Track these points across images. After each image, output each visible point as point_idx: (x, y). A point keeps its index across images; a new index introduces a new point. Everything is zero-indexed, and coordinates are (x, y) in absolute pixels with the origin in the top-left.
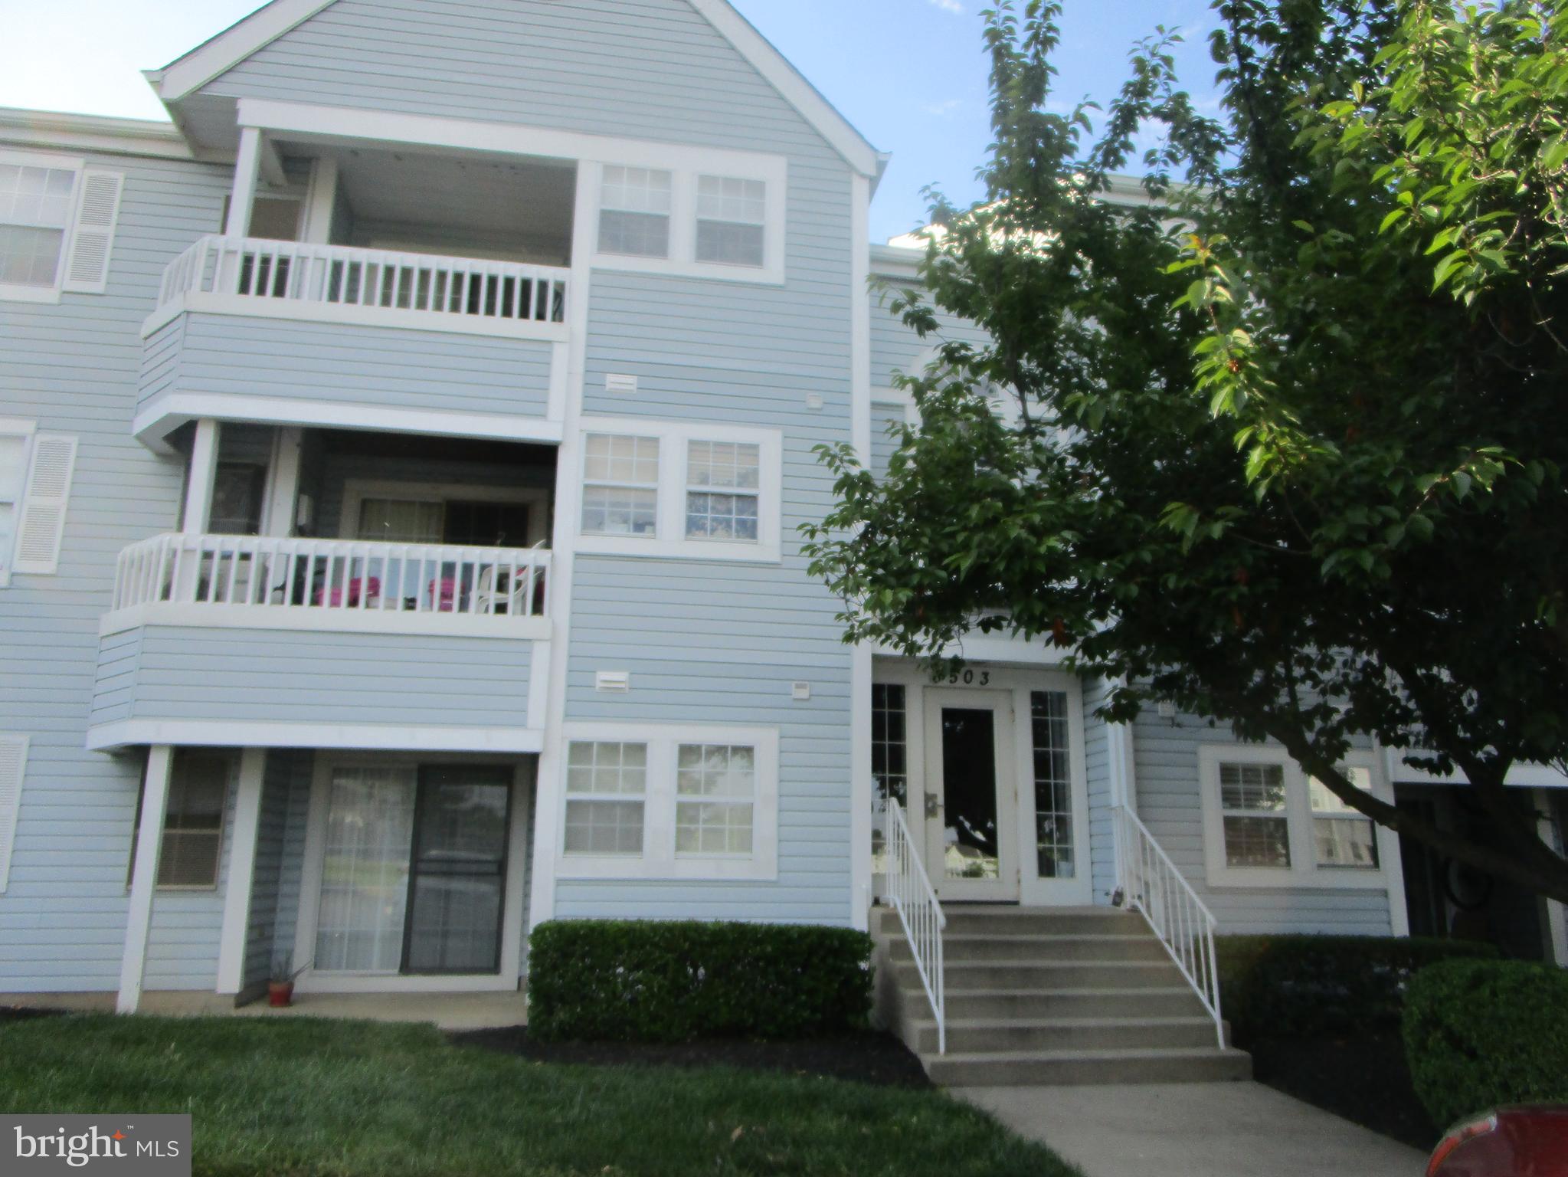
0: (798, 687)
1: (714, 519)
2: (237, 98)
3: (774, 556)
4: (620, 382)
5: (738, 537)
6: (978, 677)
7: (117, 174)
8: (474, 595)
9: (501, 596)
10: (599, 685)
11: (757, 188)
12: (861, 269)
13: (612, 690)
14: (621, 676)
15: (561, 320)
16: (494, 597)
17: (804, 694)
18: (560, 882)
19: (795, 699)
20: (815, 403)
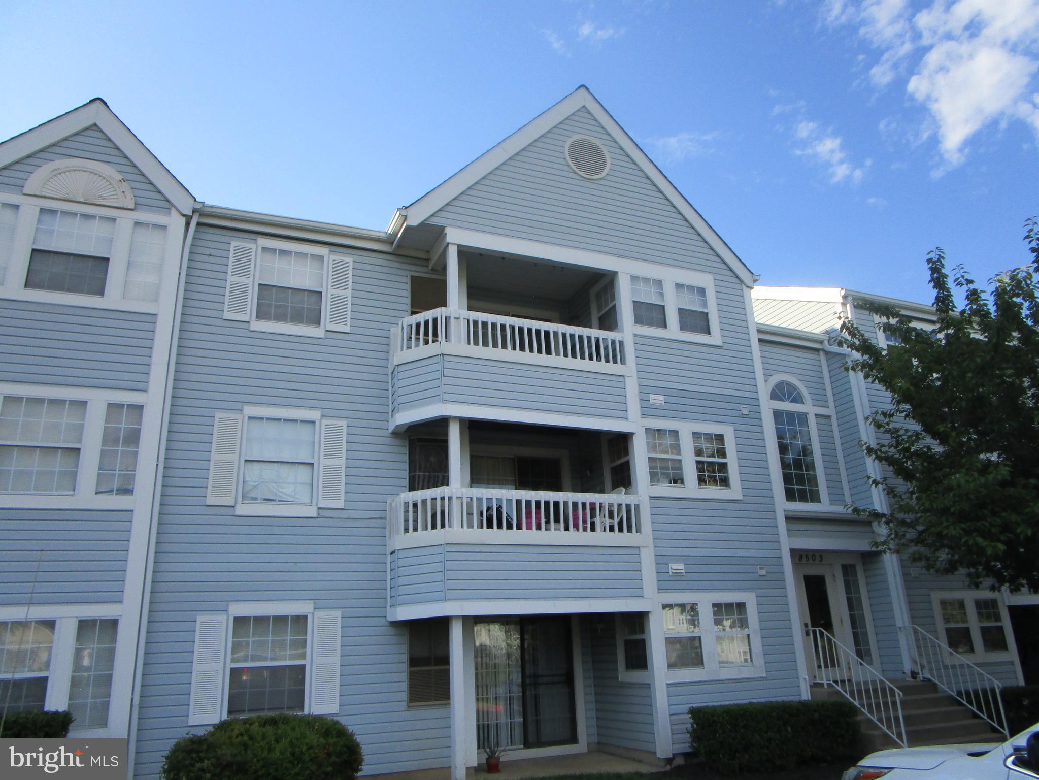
0: (761, 568)
1: (709, 476)
2: (445, 227)
3: (739, 497)
4: (657, 399)
5: (720, 486)
6: (818, 559)
7: (348, 259)
8: (598, 520)
9: (611, 521)
10: (670, 571)
11: (702, 291)
12: (754, 337)
13: (677, 575)
14: (681, 566)
15: (625, 364)
16: (608, 521)
17: (763, 572)
18: (669, 685)
19: (760, 575)
20: (745, 412)
